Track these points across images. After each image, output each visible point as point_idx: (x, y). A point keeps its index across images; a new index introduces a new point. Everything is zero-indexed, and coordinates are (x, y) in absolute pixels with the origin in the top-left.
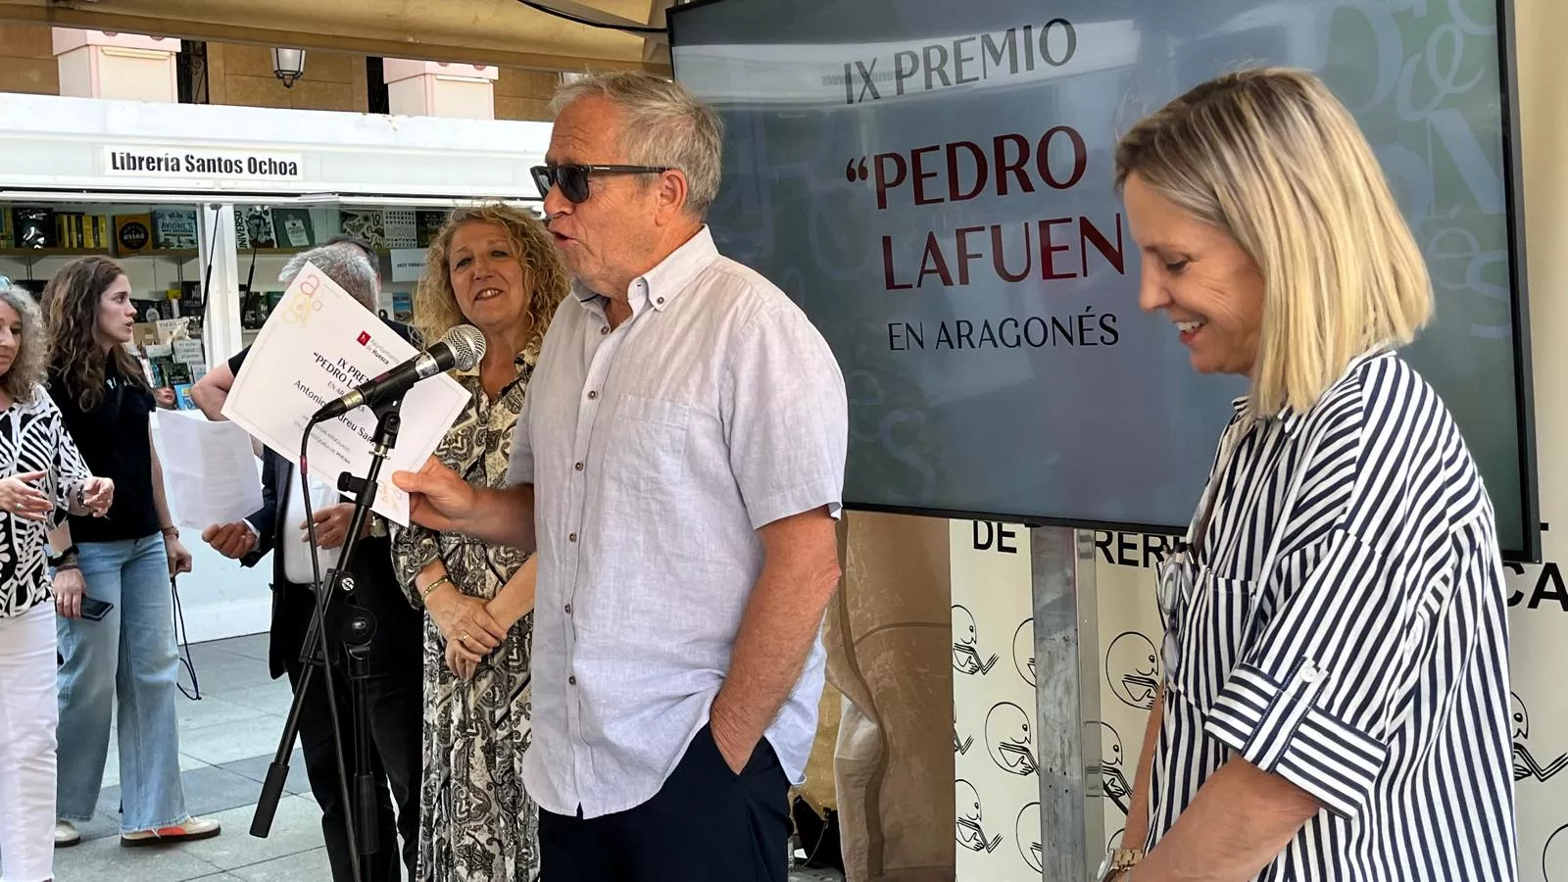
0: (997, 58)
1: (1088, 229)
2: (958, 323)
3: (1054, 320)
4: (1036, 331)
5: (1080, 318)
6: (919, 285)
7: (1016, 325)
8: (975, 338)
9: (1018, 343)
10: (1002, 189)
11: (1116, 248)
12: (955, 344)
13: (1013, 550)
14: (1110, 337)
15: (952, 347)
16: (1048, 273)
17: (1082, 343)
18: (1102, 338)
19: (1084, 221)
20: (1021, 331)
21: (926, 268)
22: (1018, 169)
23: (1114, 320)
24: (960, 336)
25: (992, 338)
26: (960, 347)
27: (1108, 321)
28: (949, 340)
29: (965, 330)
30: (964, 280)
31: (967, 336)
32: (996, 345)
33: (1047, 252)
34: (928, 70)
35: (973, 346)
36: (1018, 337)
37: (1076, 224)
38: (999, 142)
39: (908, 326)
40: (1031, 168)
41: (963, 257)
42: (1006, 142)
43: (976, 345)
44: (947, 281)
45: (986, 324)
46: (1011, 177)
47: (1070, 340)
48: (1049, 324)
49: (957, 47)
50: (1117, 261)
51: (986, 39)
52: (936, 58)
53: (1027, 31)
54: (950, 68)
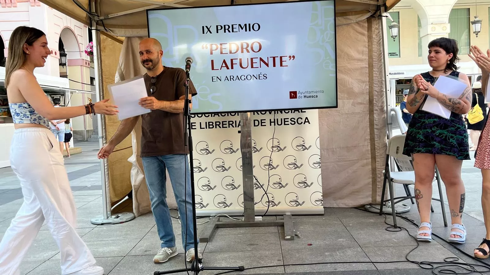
0: (242, 29)
1: (261, 59)
2: (230, 76)
3: (253, 75)
4: (249, 77)
5: (259, 75)
6: (221, 69)
7: (244, 76)
8: (234, 79)
9: (245, 79)
10: (242, 52)
11: (267, 63)
12: (229, 80)
13: (196, 129)
14: (265, 78)
15: (228, 81)
16: (252, 67)
17: (259, 79)
18: (264, 78)
19: (261, 58)
20: (245, 77)
21: (223, 66)
22: (247, 48)
23: (266, 75)
24: (231, 79)
25: (239, 79)
26: (231, 80)
27: (265, 75)
28: (228, 79)
29: (232, 77)
30: (232, 68)
31: (233, 79)
32: (239, 80)
33: (252, 63)
34: (225, 29)
35: (234, 80)
36: (245, 78)
37: (259, 59)
39: (217, 77)
40: (249, 49)
41: (232, 64)
42: (244, 44)
43: (235, 80)
44: (228, 68)
45: (237, 76)
46: (245, 50)
47: (257, 79)
48: (252, 76)
49: (232, 26)
50: (267, 65)
51: (240, 25)
52: (227, 27)
53: (249, 25)
54: (230, 29)
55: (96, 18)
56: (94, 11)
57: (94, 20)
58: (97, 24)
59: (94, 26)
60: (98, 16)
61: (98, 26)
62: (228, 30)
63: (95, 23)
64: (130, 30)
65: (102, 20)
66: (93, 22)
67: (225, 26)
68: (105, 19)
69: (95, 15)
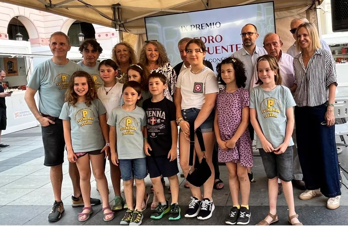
0: (208, 26)
1: (222, 47)
3: (218, 59)
5: (222, 58)
10: (209, 42)
11: (227, 49)
16: (216, 53)
20: (212, 60)
22: (212, 40)
33: (216, 50)
34: (197, 27)
38: (209, 37)
40: (214, 40)
42: (210, 37)
46: (211, 41)
49: (202, 25)
50: (227, 51)
51: (207, 24)
52: (198, 26)
53: (213, 23)
54: (200, 27)
55: (119, 23)
56: (117, 18)
57: (118, 24)
58: (120, 26)
59: (117, 28)
60: (120, 21)
61: (120, 28)
62: (199, 27)
63: (118, 26)
64: (140, 29)
65: (123, 24)
66: (117, 25)
67: (196, 25)
68: (124, 23)
69: (118, 21)
